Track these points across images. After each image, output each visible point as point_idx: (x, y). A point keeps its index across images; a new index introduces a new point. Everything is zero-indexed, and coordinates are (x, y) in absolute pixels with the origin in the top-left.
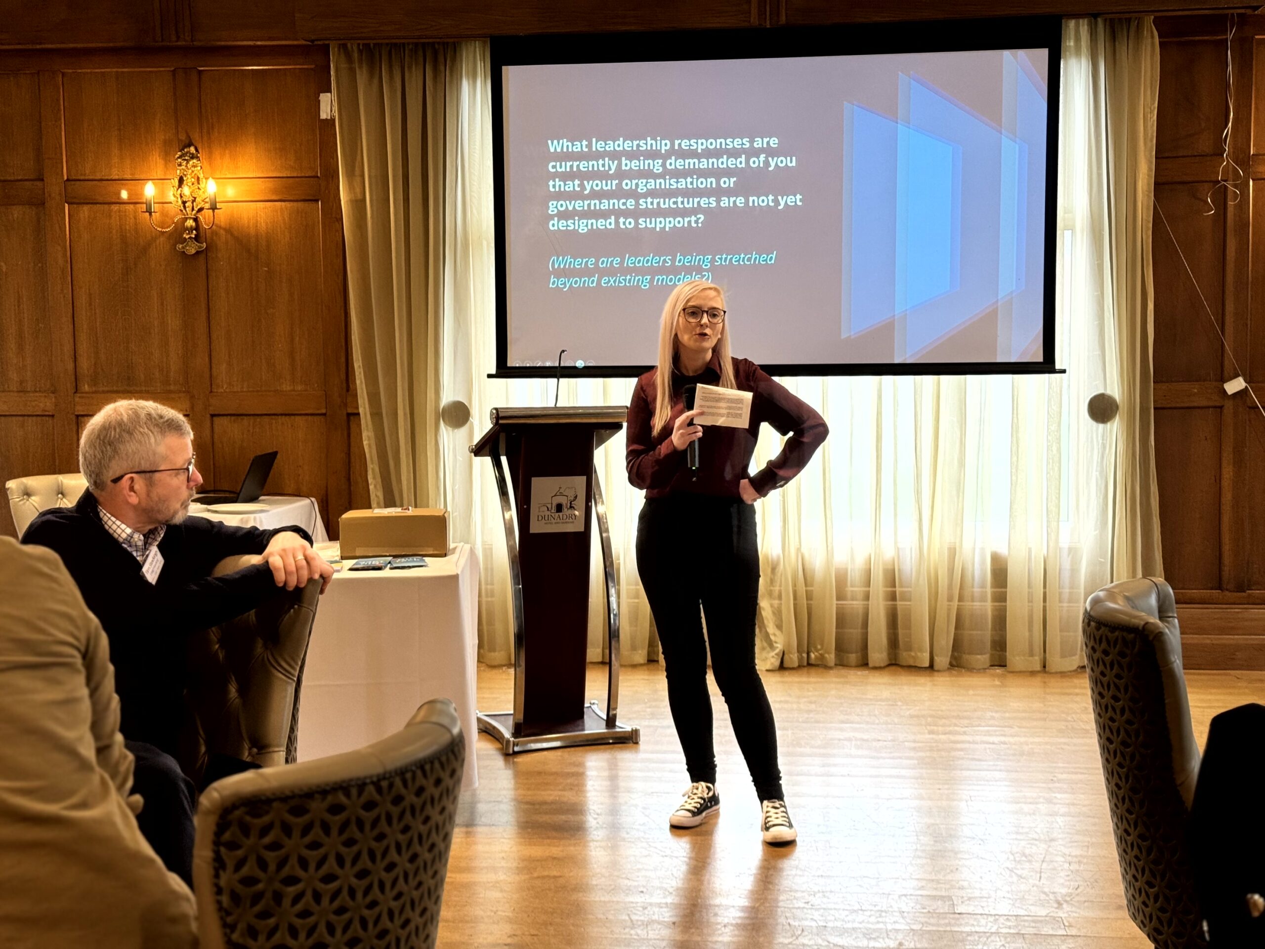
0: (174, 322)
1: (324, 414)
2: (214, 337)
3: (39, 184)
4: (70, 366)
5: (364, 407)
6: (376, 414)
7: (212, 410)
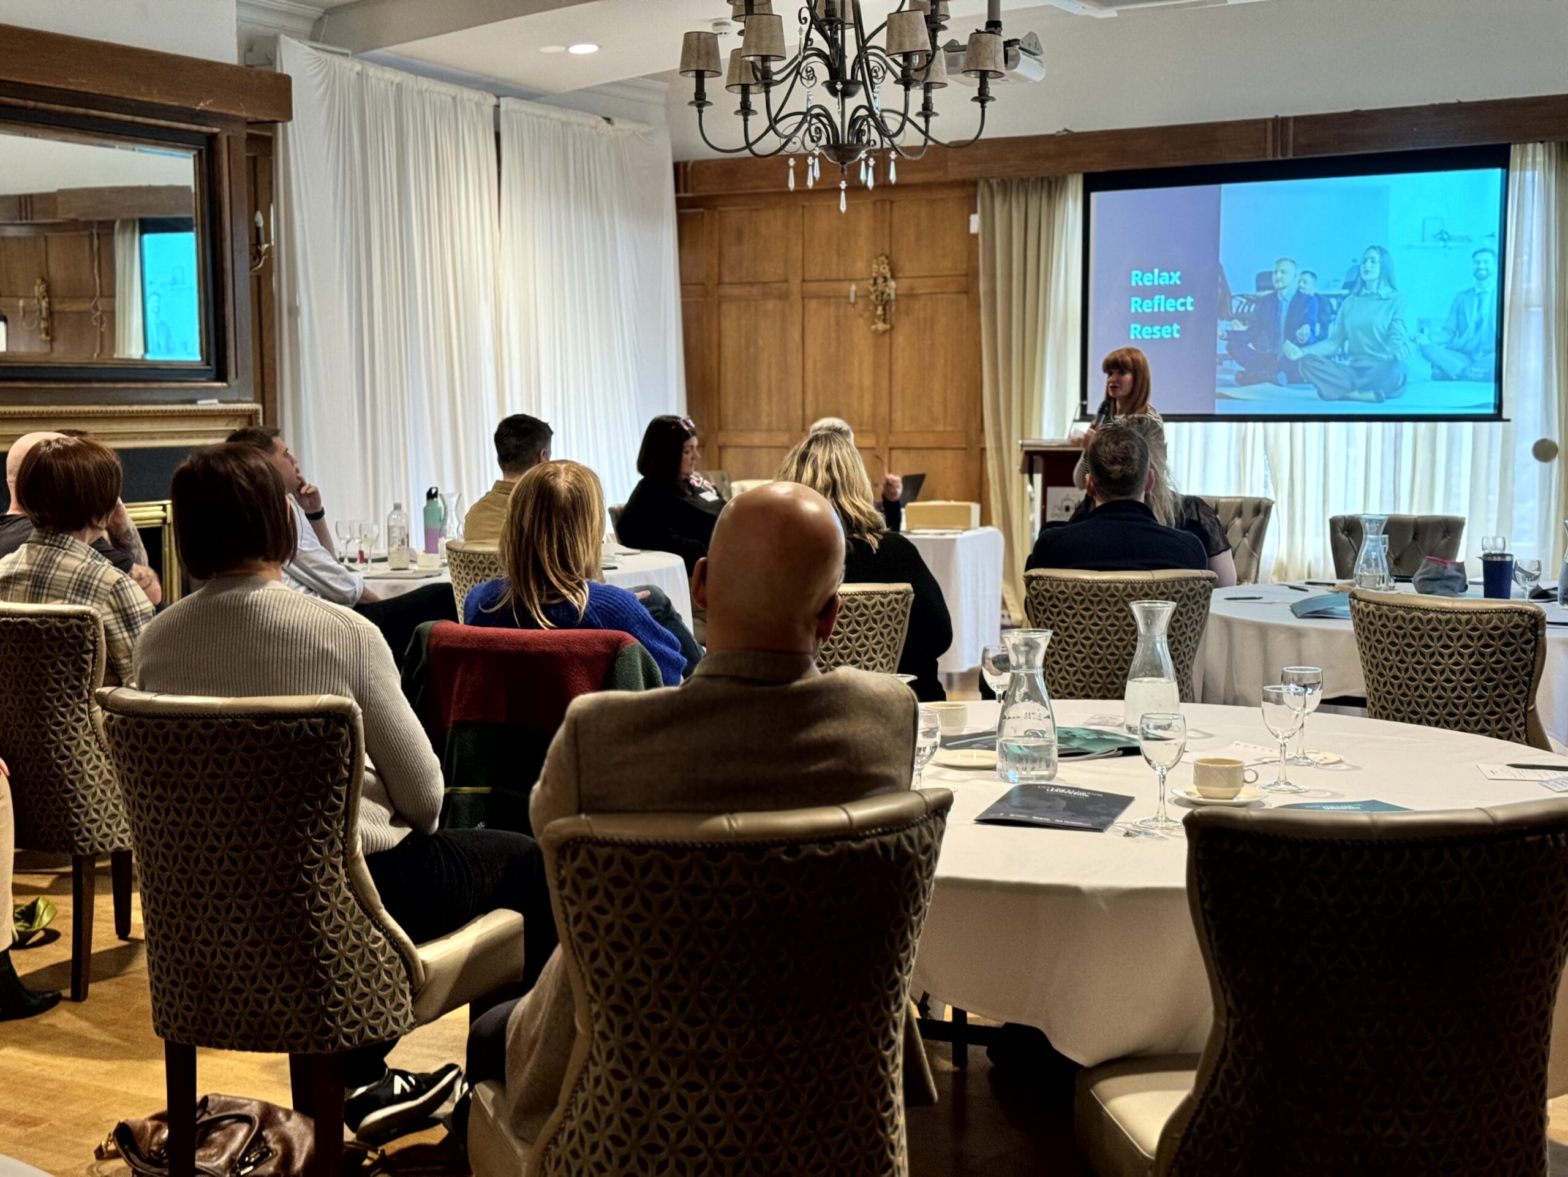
0: (867, 382)
1: (964, 449)
2: (894, 390)
3: (785, 285)
4: (800, 413)
5: (990, 443)
6: (999, 449)
7: (890, 445)
